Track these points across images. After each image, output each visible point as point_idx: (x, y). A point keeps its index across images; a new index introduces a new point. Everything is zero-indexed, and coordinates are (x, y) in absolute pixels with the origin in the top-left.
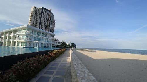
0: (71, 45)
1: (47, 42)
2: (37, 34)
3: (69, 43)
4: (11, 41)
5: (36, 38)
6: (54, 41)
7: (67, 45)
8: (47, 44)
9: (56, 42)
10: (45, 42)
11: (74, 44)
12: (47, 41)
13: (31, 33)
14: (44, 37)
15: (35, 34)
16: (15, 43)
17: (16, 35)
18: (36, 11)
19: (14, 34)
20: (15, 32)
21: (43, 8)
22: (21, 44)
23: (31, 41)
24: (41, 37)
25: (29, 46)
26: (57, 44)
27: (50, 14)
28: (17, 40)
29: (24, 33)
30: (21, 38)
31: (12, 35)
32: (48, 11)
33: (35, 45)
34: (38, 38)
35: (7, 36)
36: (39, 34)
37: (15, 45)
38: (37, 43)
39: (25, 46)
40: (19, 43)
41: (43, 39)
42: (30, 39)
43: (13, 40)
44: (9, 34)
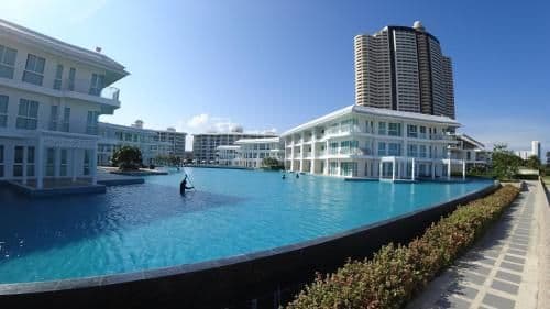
0: (544, 160)
1: (427, 159)
2: (387, 130)
3: (534, 152)
4: (312, 157)
5: (387, 146)
6: (460, 149)
7: (524, 164)
8: (427, 167)
9: (469, 153)
10: (423, 160)
12: (428, 152)
13: (367, 132)
14: (414, 139)
15: (382, 133)
16: (321, 164)
17: (321, 140)
18: (371, 46)
19: (318, 138)
20: (320, 130)
21: (391, 29)
22: (339, 168)
23: (371, 157)
24: (405, 139)
25: (365, 175)
26: (473, 160)
27: (424, 40)
28: (326, 156)
29: (346, 133)
30: (339, 149)
31: (313, 141)
32: (412, 30)
33: (384, 174)
34: (393, 146)
35: (301, 144)
36: (395, 128)
37: (322, 171)
38: (391, 164)
39: (350, 176)
40: (333, 164)
41: (412, 147)
42: (366, 152)
43: (318, 154)
44: (306, 140)
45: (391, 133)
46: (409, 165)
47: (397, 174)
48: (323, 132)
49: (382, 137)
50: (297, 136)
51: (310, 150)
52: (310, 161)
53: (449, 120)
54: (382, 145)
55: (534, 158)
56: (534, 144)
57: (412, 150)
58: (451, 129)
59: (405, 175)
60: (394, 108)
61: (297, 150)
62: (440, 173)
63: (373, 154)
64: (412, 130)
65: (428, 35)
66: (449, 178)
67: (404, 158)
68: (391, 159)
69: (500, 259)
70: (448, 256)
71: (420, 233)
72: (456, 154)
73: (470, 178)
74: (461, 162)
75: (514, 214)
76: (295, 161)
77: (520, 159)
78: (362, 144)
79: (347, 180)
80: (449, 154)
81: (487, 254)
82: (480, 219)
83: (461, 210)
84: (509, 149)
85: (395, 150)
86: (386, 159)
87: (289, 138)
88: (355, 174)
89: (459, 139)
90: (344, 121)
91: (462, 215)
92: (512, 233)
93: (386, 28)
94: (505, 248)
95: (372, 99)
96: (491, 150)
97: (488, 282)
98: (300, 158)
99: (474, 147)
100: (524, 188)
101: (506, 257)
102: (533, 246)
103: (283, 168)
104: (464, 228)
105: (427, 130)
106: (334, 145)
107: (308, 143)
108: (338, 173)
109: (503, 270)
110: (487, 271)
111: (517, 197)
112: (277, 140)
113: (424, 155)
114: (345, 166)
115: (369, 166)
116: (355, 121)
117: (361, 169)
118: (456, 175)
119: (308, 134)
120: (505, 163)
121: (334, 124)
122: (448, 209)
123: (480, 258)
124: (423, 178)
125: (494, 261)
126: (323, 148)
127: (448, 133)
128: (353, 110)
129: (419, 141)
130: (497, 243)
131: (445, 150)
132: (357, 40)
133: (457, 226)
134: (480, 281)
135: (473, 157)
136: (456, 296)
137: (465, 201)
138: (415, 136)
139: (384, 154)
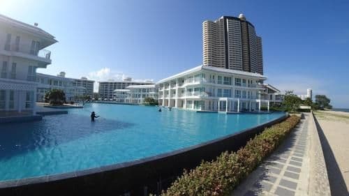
0: (314, 100)
1: (247, 99)
2: (223, 81)
3: (308, 96)
4: (176, 97)
5: (223, 91)
6: (266, 93)
7: (303, 102)
8: (247, 104)
9: (271, 96)
10: (244, 100)
11: (324, 97)
12: (247, 95)
13: (211, 82)
14: (239, 87)
15: (219, 83)
16: (182, 102)
17: (182, 87)
18: (213, 28)
19: (180, 85)
20: (181, 81)
21: (225, 18)
22: (193, 105)
23: (212, 98)
24: (234, 87)
25: (209, 108)
26: (274, 100)
27: (245, 25)
28: (185, 97)
29: (198, 83)
30: (193, 92)
31: (176, 87)
32: (239, 19)
33: (221, 108)
34: (226, 91)
35: (169, 89)
36: (228, 80)
37: (182, 106)
38: (225, 102)
39: (200, 110)
40: (189, 102)
41: (238, 92)
42: (210, 94)
43: (179, 96)
44: (172, 87)
45: (225, 83)
46: (236, 103)
47: (228, 108)
48: (183, 81)
49: (220, 85)
50: (167, 84)
51: (175, 93)
52: (174, 100)
53: (259, 75)
54: (220, 90)
55: (308, 99)
56: (308, 90)
57: (238, 94)
58: (261, 81)
59: (233, 109)
60: (227, 68)
61: (167, 93)
62: (254, 108)
63: (214, 96)
64: (238, 81)
65: (247, 23)
66: (259, 111)
67: (233, 99)
68: (226, 99)
69: (289, 159)
70: (260, 159)
71: (244, 145)
72: (264, 97)
73: (273, 111)
74: (266, 101)
75: (296, 133)
76: (165, 100)
77: (300, 99)
78: (207, 90)
79: (198, 112)
80: (260, 96)
81: (282, 156)
82: (278, 136)
83: (267, 131)
84: (294, 93)
85: (228, 93)
86: (222, 99)
87: (161, 85)
88: (203, 108)
89: (266, 87)
90: (196, 75)
91: (268, 134)
92: (296, 144)
93: (222, 17)
94: (292, 152)
95: (213, 61)
96: (283, 93)
97: (282, 173)
98: (168, 98)
99: (274, 92)
100: (303, 117)
101: (292, 158)
102: (307, 151)
103: (157, 104)
104: (269, 142)
105: (247, 82)
106: (190, 90)
107: (174, 88)
108: (192, 108)
109: (290, 165)
110: (282, 166)
111: (299, 122)
112: (154, 86)
113: (245, 97)
114: (197, 103)
115: (212, 103)
116: (203, 75)
117: (206, 105)
118: (264, 109)
119: (173, 83)
120: (293, 101)
121: (190, 77)
122: (259, 130)
123: (278, 159)
124: (244, 111)
125: (285, 161)
126: (183, 92)
127: (259, 84)
128: (202, 68)
129: (242, 88)
130: (287, 150)
131: (257, 94)
132: (205, 24)
133: (265, 140)
134: (278, 172)
135: (274, 98)
136: (264, 181)
137: (269, 125)
138: (240, 85)
139: (221, 97)
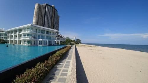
0: (76, 41)
1: (51, 40)
2: (41, 32)
3: (74, 39)
6: (59, 38)
7: (72, 41)
8: (51, 42)
11: (79, 40)
12: (51, 38)
13: (35, 32)
14: (48, 35)
15: (39, 32)
16: (21, 41)
17: (21, 34)
18: (40, 7)
19: (19, 33)
20: (20, 30)
22: (26, 43)
23: (36, 39)
24: (46, 35)
25: (34, 44)
26: (62, 40)
28: (22, 39)
29: (28, 32)
30: (26, 37)
31: (17, 34)
32: (52, 7)
33: (40, 44)
34: (42, 36)
35: (13, 34)
36: (43, 31)
37: (21, 43)
38: (41, 41)
39: (30, 45)
40: (24, 41)
42: (34, 38)
43: (19, 38)
44: (15, 33)
45: (42, 33)
47: (43, 44)
48: (21, 31)
49: (39, 34)
50: (12, 32)
51: (16, 37)
52: (16, 40)
53: (57, 31)
54: (39, 36)
55: (74, 40)
56: (74, 37)
57: (47, 38)
59: (45, 44)
60: (44, 26)
61: (12, 36)
62: (54, 43)
64: (48, 32)
65: (55, 9)
66: (56, 45)
67: (45, 40)
68: (42, 40)
69: (66, 62)
70: (54, 63)
71: (47, 59)
72: (58, 39)
73: (61, 44)
74: (59, 41)
75: (69, 52)
76: (11, 40)
77: (71, 40)
78: (33, 35)
79: (28, 46)
80: (56, 39)
81: (63, 61)
82: (62, 54)
83: (57, 52)
84: (69, 38)
85: (43, 37)
87: (9, 32)
88: (31, 44)
89: (59, 35)
90: (28, 28)
91: (58, 53)
92: (69, 56)
93: (45, 4)
94: (67, 59)
95: (38, 23)
96: (65, 38)
97: (63, 67)
98: (13, 39)
99: (62, 37)
100: (72, 46)
102: (72, 58)
103: (6, 43)
104: (58, 56)
105: (51, 33)
106: (25, 35)
107: (16, 34)
108: (26, 44)
110: (63, 65)
111: (70, 48)
112: (4, 32)
113: (50, 39)
114: (28, 42)
115: (35, 42)
116: (32, 29)
117: (33, 43)
118: (58, 44)
119: (16, 31)
120: (68, 41)
121: (25, 29)
122: (55, 52)
123: (62, 62)
124: (50, 45)
125: (64, 63)
126: (21, 36)
127: (57, 34)
128: (31, 25)
129: (49, 35)
130: (65, 59)
131: (55, 38)
132: (36, 5)
133: (56, 56)
135: (62, 39)
137: (59, 50)
138: (48, 34)
139: (40, 39)
